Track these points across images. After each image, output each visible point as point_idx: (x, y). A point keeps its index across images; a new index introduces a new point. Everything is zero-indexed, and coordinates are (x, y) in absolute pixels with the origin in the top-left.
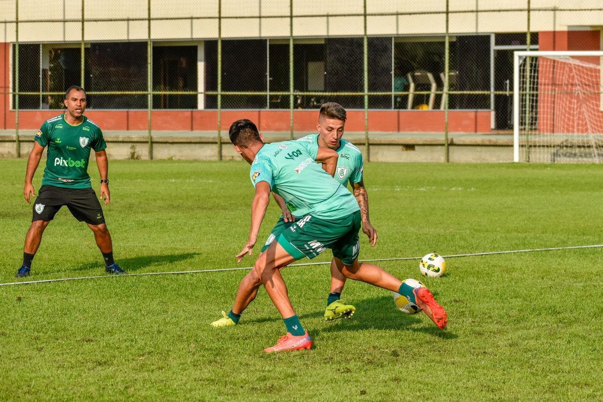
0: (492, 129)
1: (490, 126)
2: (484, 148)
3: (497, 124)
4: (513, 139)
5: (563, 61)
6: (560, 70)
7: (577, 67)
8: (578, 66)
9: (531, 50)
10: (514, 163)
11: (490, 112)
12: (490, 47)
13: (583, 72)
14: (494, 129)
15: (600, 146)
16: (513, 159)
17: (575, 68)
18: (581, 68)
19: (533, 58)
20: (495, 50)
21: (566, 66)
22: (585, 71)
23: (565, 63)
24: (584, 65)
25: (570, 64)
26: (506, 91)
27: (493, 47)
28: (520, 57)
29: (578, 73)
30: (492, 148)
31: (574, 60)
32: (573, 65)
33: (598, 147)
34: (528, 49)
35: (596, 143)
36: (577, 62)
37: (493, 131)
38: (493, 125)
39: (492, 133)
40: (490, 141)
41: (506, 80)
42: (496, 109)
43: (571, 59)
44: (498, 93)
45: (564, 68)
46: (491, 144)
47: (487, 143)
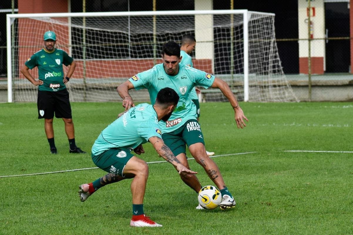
4: (7, 85)
5: (44, 21)
6: (42, 28)
7: (55, 26)
8: (57, 25)
9: (16, 13)
10: (9, 103)
13: (61, 30)
15: (74, 89)
16: (7, 101)
17: (54, 27)
18: (59, 27)
19: (16, 20)
21: (47, 25)
22: (62, 29)
23: (46, 23)
24: (62, 24)
25: (50, 24)
28: (11, 18)
29: (56, 30)
31: (53, 20)
32: (52, 24)
33: (73, 89)
34: (13, 13)
35: (71, 86)
36: (58, 22)
43: (51, 20)
45: (45, 27)
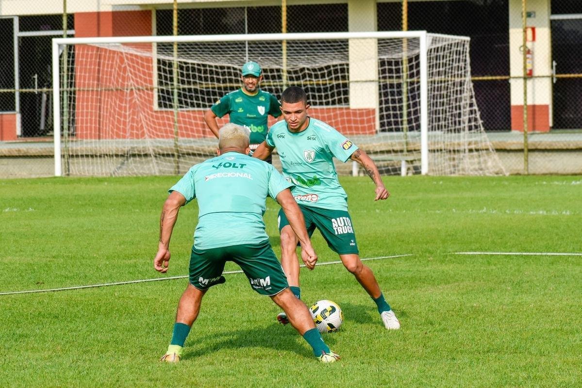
0: (18, 136)
1: (15, 132)
2: (11, 160)
3: (24, 129)
5: (111, 49)
6: (108, 61)
7: (129, 56)
8: (131, 55)
9: (69, 36)
10: (56, 177)
11: (15, 114)
12: (13, 33)
13: (137, 63)
14: (21, 136)
15: (159, 154)
16: (53, 173)
17: (127, 58)
18: (134, 58)
19: (70, 47)
20: (19, 37)
21: (116, 56)
23: (114, 52)
24: (139, 54)
25: (122, 53)
26: (34, 88)
27: (17, 34)
28: (60, 46)
29: (130, 63)
30: (21, 160)
31: (125, 47)
32: (124, 54)
33: (158, 156)
34: (65, 36)
35: (154, 151)
36: (133, 51)
37: (20, 138)
38: (19, 131)
39: (18, 141)
40: (19, 151)
41: (34, 74)
42: (22, 111)
43: (122, 46)
44: (24, 90)
45: (113, 58)
46: (21, 155)
47: (16, 154)
